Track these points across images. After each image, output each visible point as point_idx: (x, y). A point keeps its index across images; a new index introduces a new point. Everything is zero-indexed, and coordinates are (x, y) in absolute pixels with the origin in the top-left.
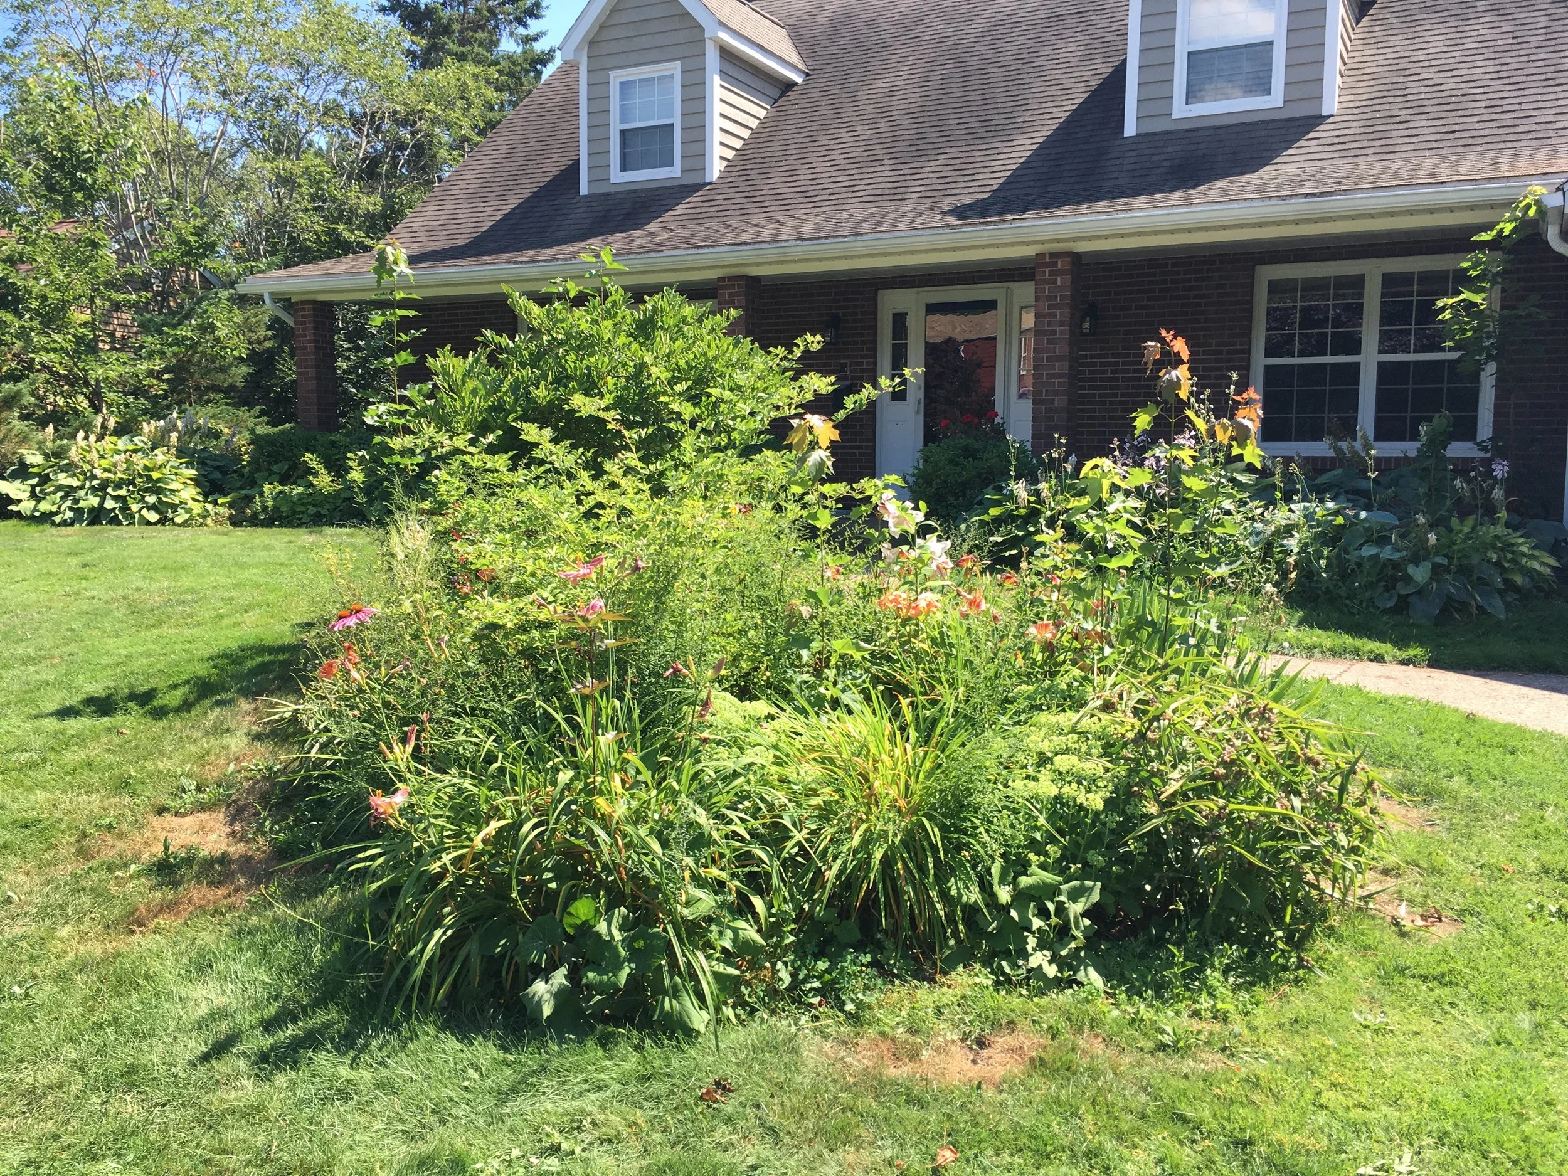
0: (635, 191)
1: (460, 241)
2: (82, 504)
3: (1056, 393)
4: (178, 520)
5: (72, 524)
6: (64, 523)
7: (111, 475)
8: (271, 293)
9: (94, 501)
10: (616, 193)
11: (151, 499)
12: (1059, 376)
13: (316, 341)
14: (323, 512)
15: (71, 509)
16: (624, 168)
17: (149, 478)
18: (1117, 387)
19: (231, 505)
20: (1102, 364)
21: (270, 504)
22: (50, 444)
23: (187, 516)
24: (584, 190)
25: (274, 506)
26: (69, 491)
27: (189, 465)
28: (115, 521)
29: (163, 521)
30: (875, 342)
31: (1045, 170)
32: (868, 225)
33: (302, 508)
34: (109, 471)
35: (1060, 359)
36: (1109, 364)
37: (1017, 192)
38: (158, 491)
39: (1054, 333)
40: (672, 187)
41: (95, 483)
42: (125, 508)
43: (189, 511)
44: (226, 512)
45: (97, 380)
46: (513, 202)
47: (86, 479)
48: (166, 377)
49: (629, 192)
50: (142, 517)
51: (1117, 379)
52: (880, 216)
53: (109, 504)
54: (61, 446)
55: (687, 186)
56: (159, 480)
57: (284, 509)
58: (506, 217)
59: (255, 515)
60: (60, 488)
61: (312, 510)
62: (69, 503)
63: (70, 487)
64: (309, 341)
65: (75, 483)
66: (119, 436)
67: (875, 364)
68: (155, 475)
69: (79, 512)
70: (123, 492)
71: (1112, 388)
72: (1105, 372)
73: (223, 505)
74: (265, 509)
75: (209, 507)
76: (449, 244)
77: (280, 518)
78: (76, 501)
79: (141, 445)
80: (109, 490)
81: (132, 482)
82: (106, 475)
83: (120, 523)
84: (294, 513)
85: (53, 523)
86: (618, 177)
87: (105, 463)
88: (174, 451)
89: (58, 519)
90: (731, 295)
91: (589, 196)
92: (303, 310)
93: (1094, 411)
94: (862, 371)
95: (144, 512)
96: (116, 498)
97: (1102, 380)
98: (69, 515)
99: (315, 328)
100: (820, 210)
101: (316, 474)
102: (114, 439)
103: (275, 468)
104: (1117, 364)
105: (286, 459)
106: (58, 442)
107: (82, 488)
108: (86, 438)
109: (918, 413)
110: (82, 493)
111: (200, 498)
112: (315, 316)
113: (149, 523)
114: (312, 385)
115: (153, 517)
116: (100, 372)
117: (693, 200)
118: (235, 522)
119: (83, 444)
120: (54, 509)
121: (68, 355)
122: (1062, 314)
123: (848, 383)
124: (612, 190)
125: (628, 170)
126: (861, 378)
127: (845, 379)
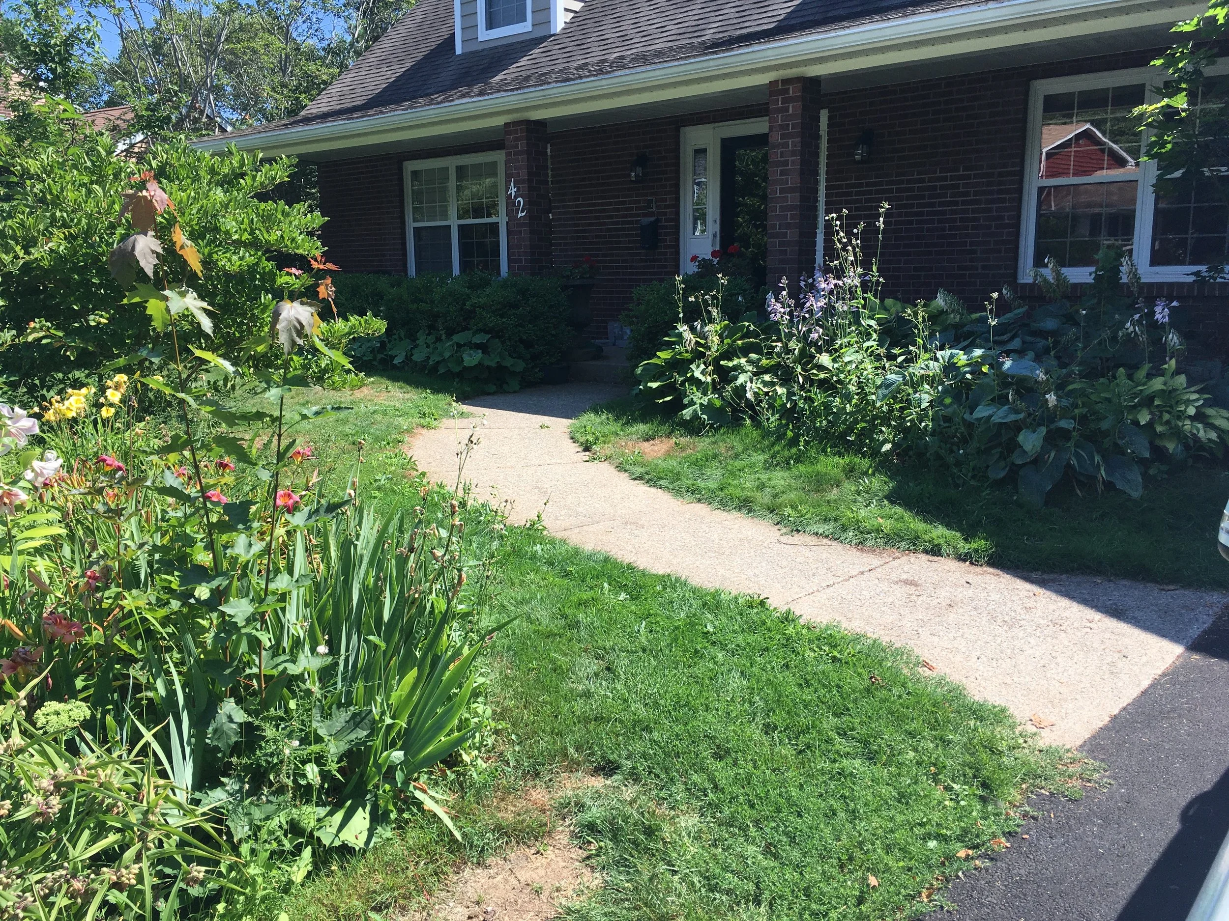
0: (496, 47)
3: (788, 226)
10: (483, 50)
12: (791, 208)
16: (490, 26)
24: (459, 50)
30: (678, 178)
35: (792, 190)
40: (525, 41)
49: (492, 49)
55: (533, 39)
67: (678, 200)
86: (484, 35)
90: (515, 140)
91: (462, 55)
94: (666, 207)
109: (713, 246)
117: (538, 51)
122: (794, 145)
123: (652, 219)
124: (480, 48)
125: (491, 29)
126: (665, 214)
127: (651, 215)
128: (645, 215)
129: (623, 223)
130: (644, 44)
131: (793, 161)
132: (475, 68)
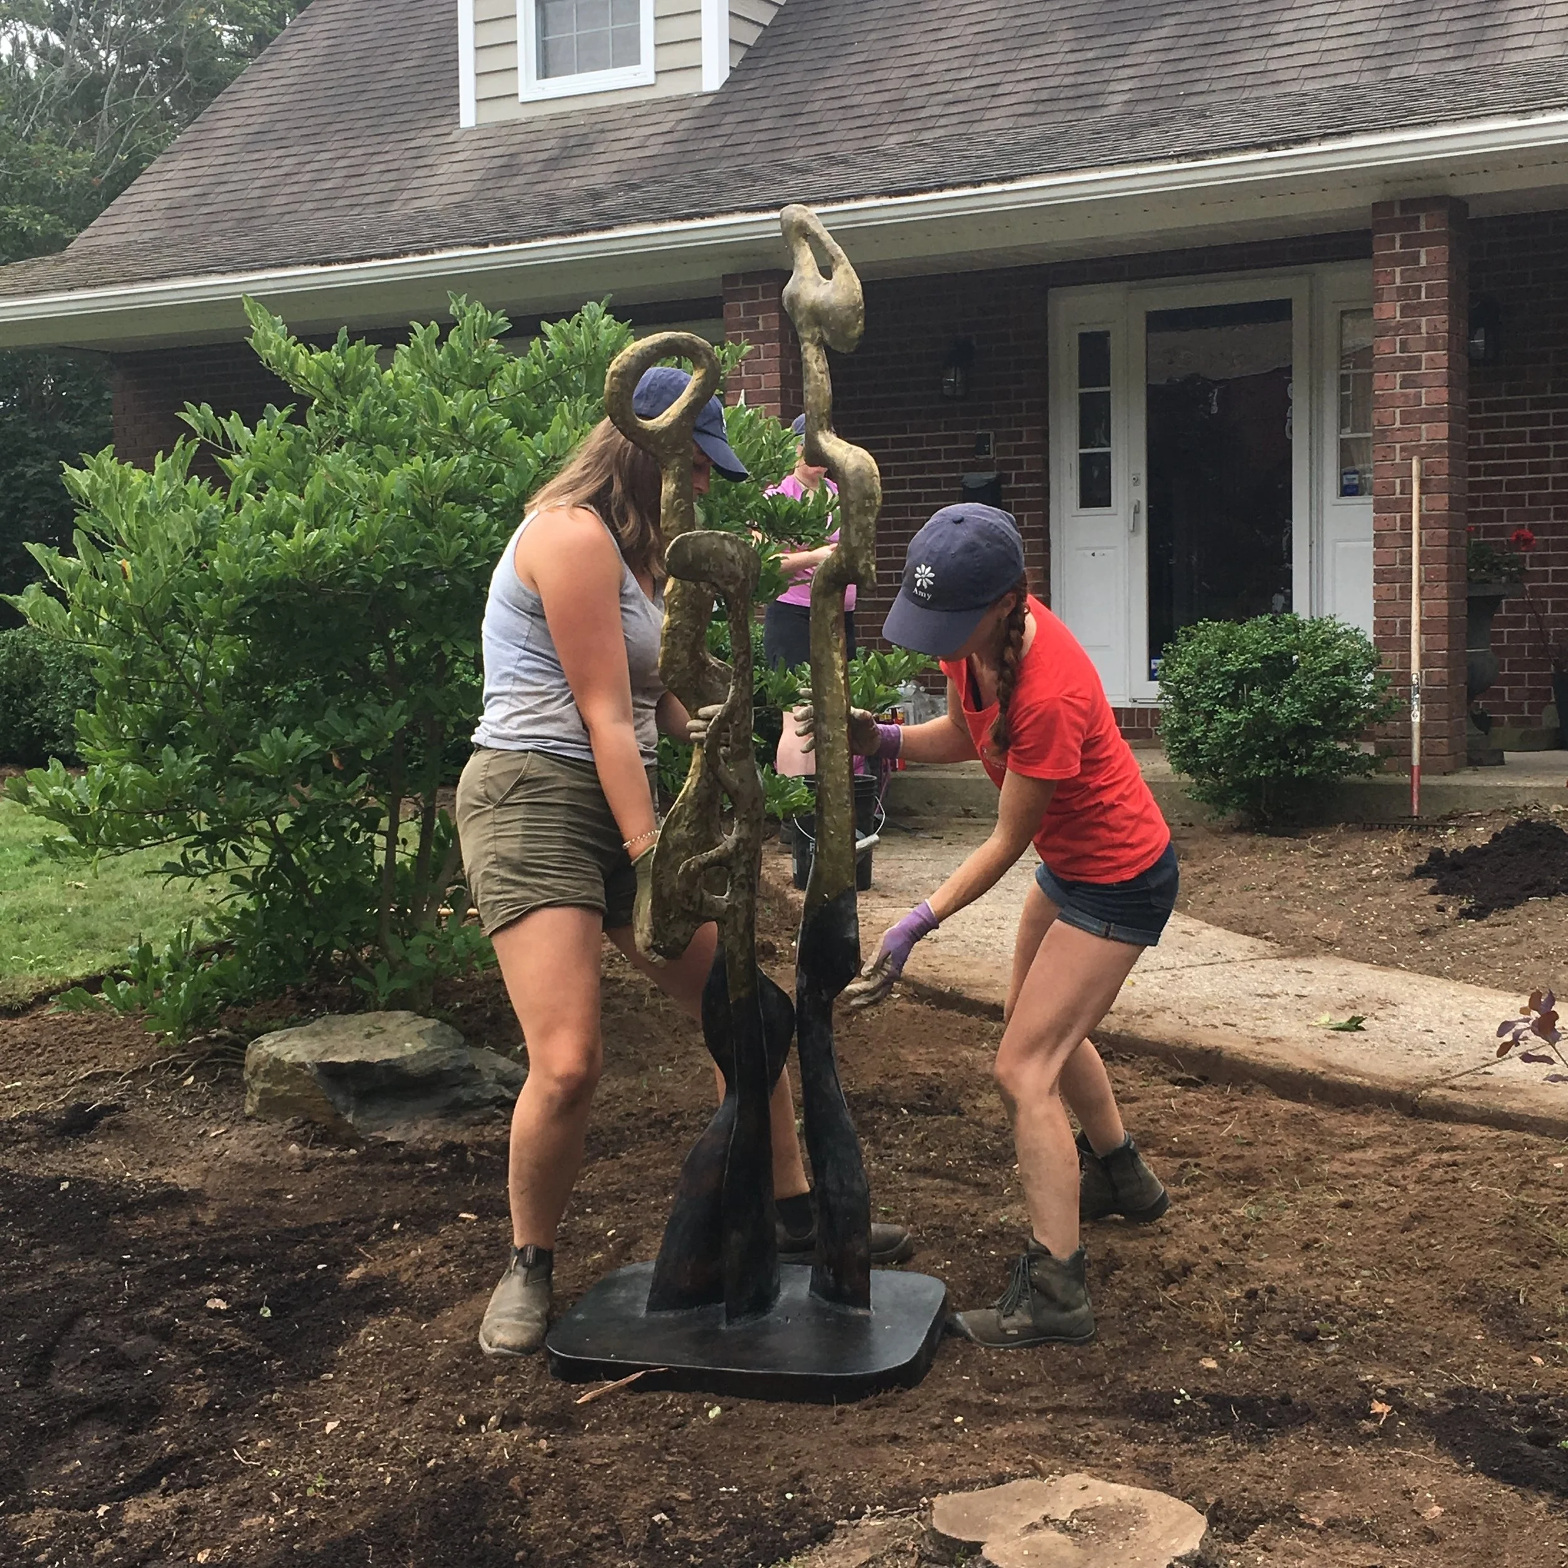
0: (565, 116)
10: (532, 121)
16: (545, 71)
18: (1546, 468)
20: (1513, 421)
24: (467, 118)
30: (1045, 394)
31: (1381, 37)
32: (1024, 159)
36: (1527, 420)
37: (1326, 83)
39: (1415, 363)
40: (634, 104)
49: (552, 117)
51: (1545, 451)
52: (1050, 140)
55: (667, 100)
67: (1045, 435)
71: (1535, 468)
72: (1520, 437)
90: (749, 310)
91: (478, 129)
93: (1499, 516)
94: (1018, 450)
97: (1513, 453)
100: (927, 136)
104: (1544, 420)
109: (1134, 530)
122: (1431, 324)
123: (991, 475)
124: (523, 114)
125: (545, 77)
126: (1019, 465)
127: (986, 467)
128: (968, 468)
129: (914, 483)
130: (962, 118)
131: (1431, 359)
132: (529, 157)
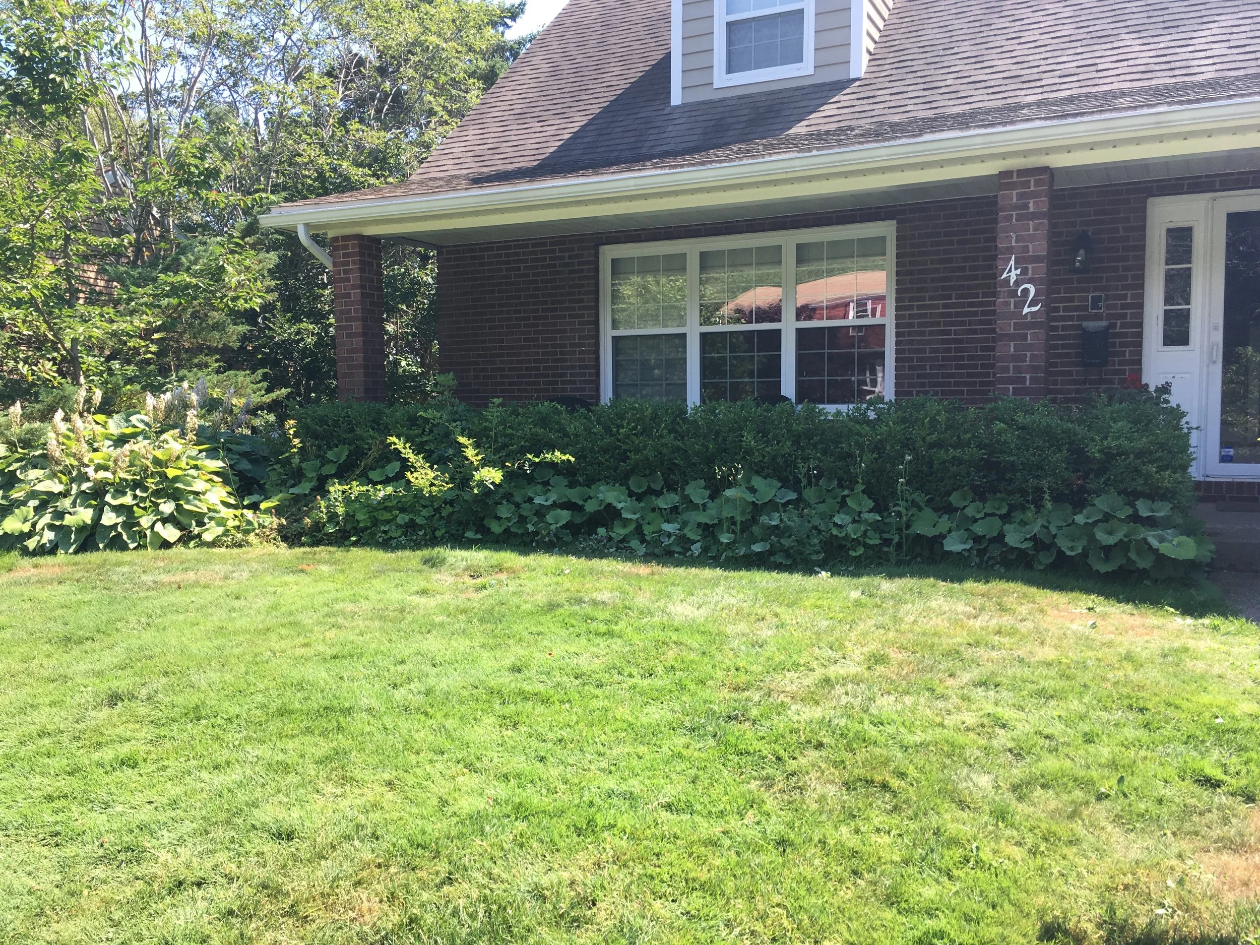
0: (749, 96)
1: (523, 163)
2: (68, 520)
4: (208, 537)
5: (52, 550)
6: (41, 551)
7: (108, 475)
8: (307, 225)
9: (85, 515)
10: (723, 100)
11: (167, 507)
13: (362, 287)
14: (419, 521)
15: (51, 527)
17: (164, 476)
19: (278, 511)
21: (340, 510)
22: (15, 429)
23: (220, 530)
24: (676, 98)
25: (347, 514)
26: (46, 501)
27: (212, 454)
28: (117, 544)
29: (185, 540)
30: (1142, 268)
33: (387, 516)
34: (106, 468)
38: (175, 495)
40: (803, 88)
41: (85, 486)
42: (131, 523)
43: (222, 522)
44: (273, 522)
45: (74, 341)
46: (579, 121)
47: (72, 481)
48: (156, 336)
49: (742, 97)
50: (156, 535)
53: (109, 518)
54: (31, 432)
55: (823, 84)
56: (176, 479)
57: (360, 516)
58: (576, 136)
59: (318, 526)
60: (33, 495)
61: (403, 519)
62: (47, 519)
63: (50, 494)
64: (354, 287)
65: (57, 488)
66: (109, 414)
68: (171, 473)
69: (62, 531)
70: (128, 500)
73: (268, 511)
74: (332, 517)
75: (249, 514)
76: (510, 167)
77: (357, 531)
78: (60, 515)
79: (142, 426)
80: (108, 498)
81: (137, 485)
82: (102, 474)
83: (124, 547)
84: (375, 522)
85: (26, 552)
86: (723, 80)
87: (98, 458)
88: (191, 436)
89: (31, 544)
90: (1021, 196)
91: (684, 105)
92: (346, 247)
94: (1124, 307)
95: (159, 527)
96: (118, 509)
98: (49, 536)
99: (362, 270)
101: (413, 468)
102: (100, 418)
103: (330, 455)
105: (343, 442)
106: (26, 425)
107: (65, 494)
108: (67, 419)
109: (1214, 361)
110: (67, 503)
111: (232, 501)
112: (361, 254)
113: (166, 545)
114: (357, 342)
115: (171, 533)
116: (81, 330)
117: (843, 98)
118: (290, 537)
119: (63, 427)
120: (26, 528)
121: (37, 309)
124: (717, 96)
125: (734, 73)
126: (1123, 316)
127: (1098, 318)
